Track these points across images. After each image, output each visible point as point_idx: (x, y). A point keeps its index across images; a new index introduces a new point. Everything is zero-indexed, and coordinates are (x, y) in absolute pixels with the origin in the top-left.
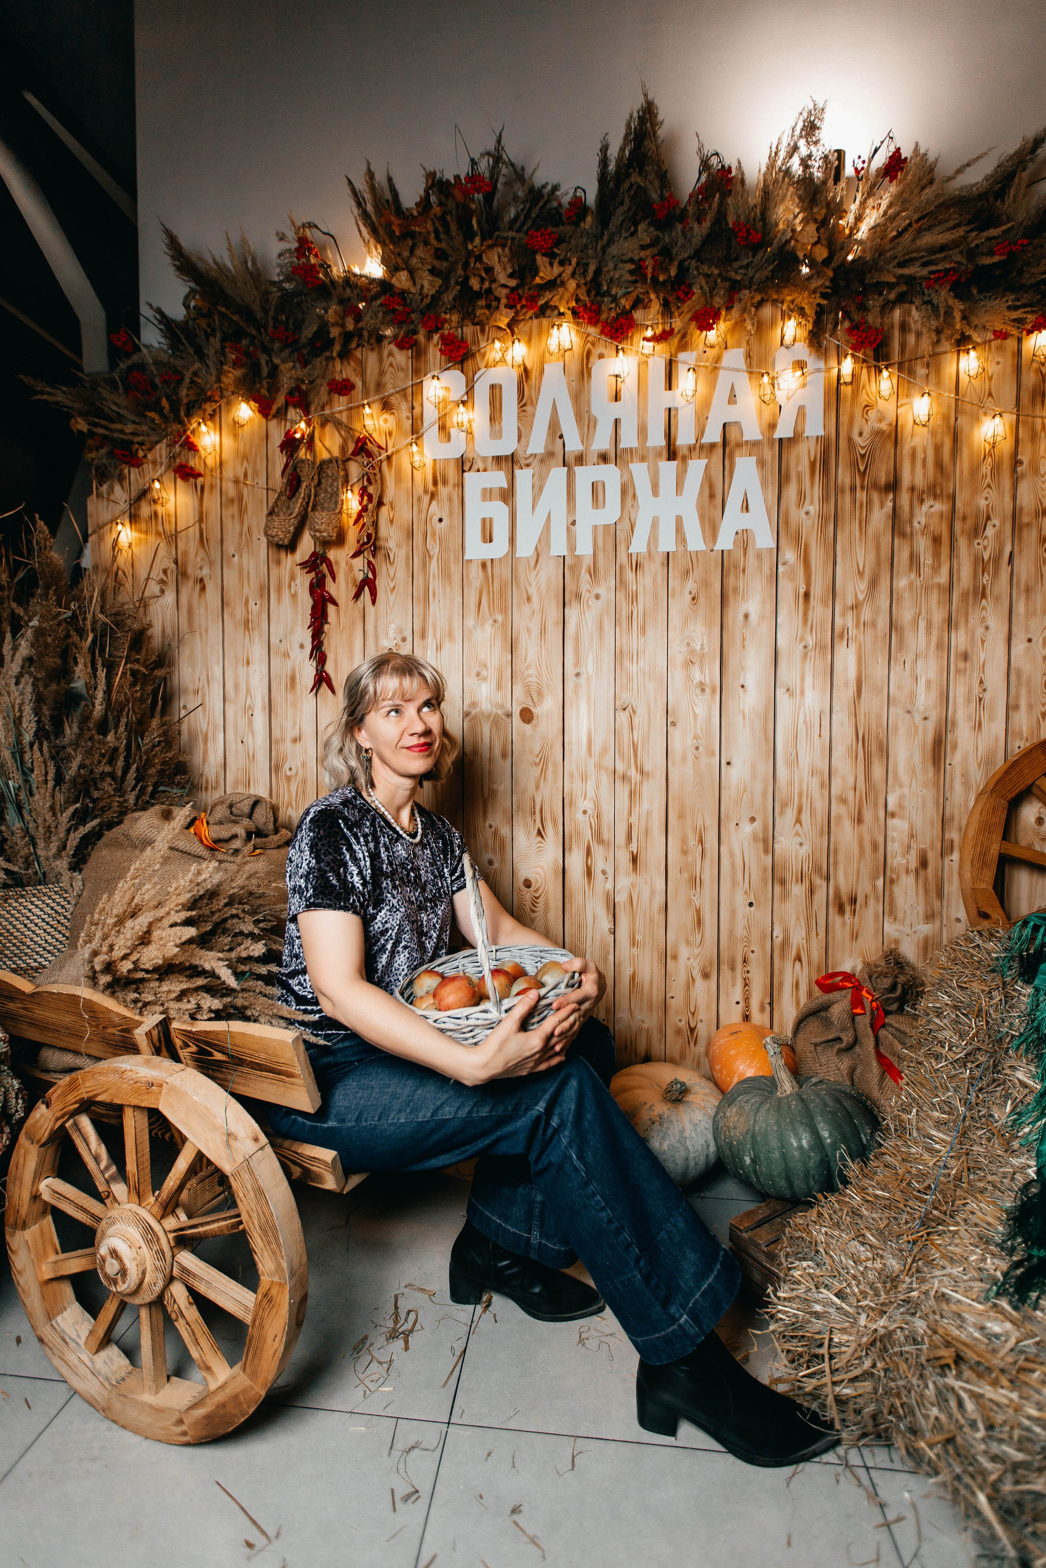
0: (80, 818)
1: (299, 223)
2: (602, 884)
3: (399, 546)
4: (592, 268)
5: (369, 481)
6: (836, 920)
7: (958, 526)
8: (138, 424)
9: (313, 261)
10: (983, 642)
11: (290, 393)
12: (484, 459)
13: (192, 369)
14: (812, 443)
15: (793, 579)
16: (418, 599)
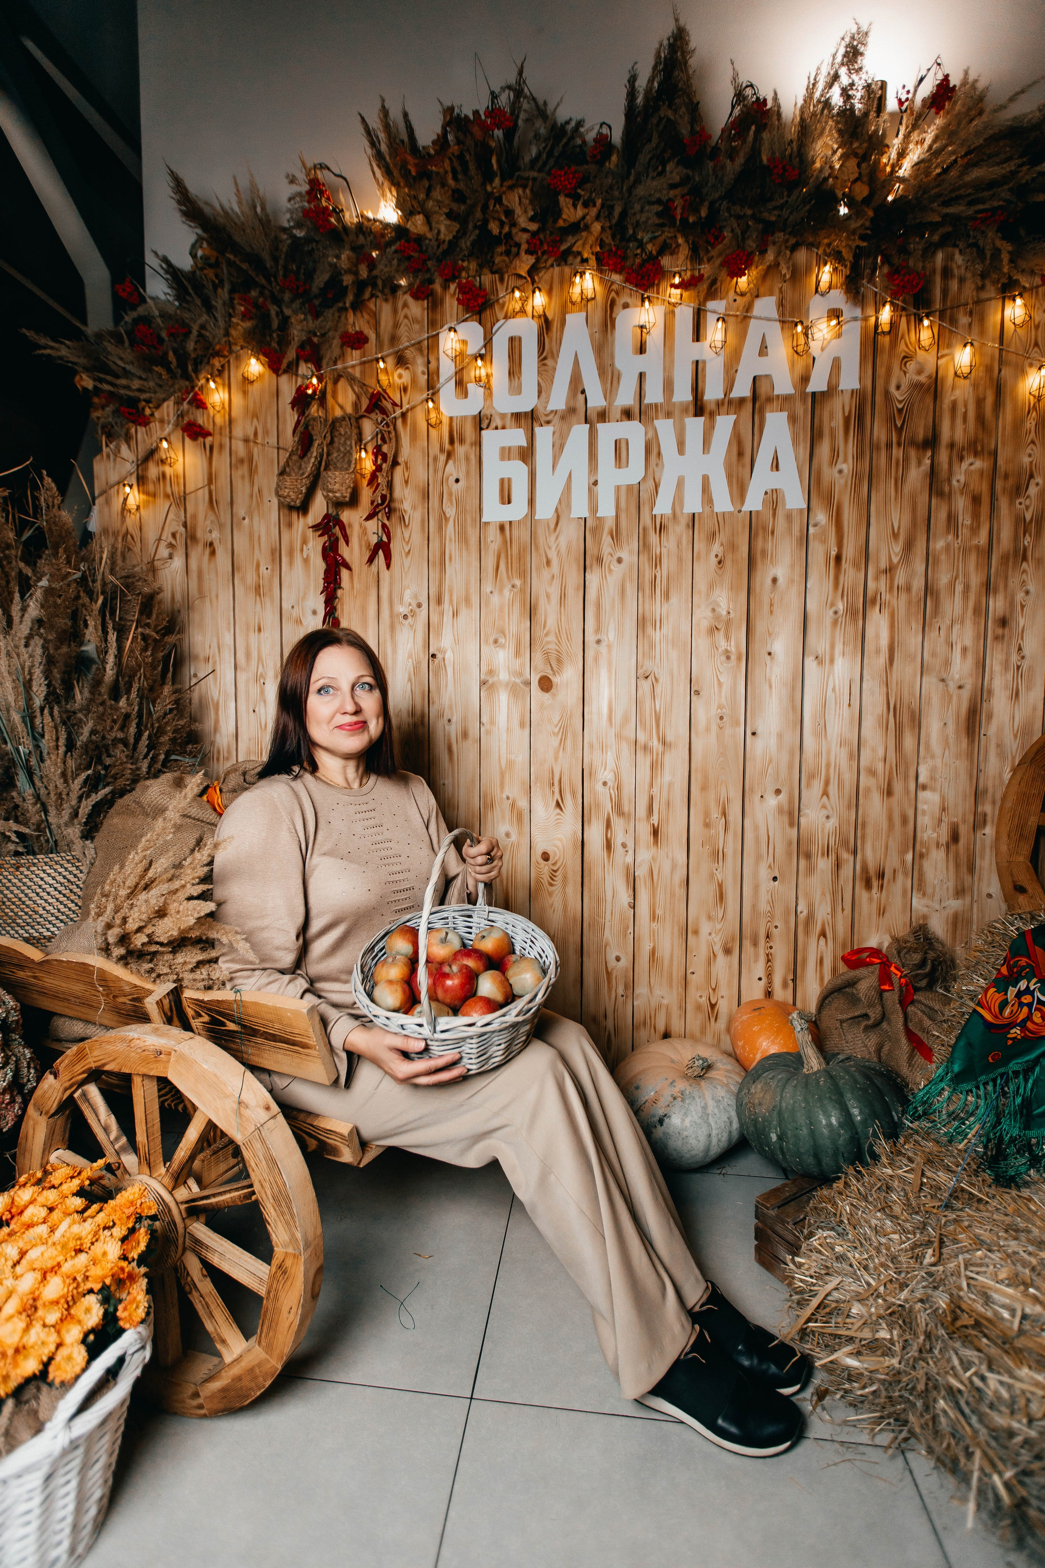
0: (92, 785)
1: (309, 164)
2: (622, 858)
3: (414, 508)
4: (618, 210)
5: (383, 440)
6: (863, 895)
7: (999, 485)
8: (145, 380)
9: (324, 204)
10: (1023, 607)
11: (301, 347)
12: (503, 416)
13: (199, 322)
14: (847, 397)
15: (824, 541)
16: (434, 563)
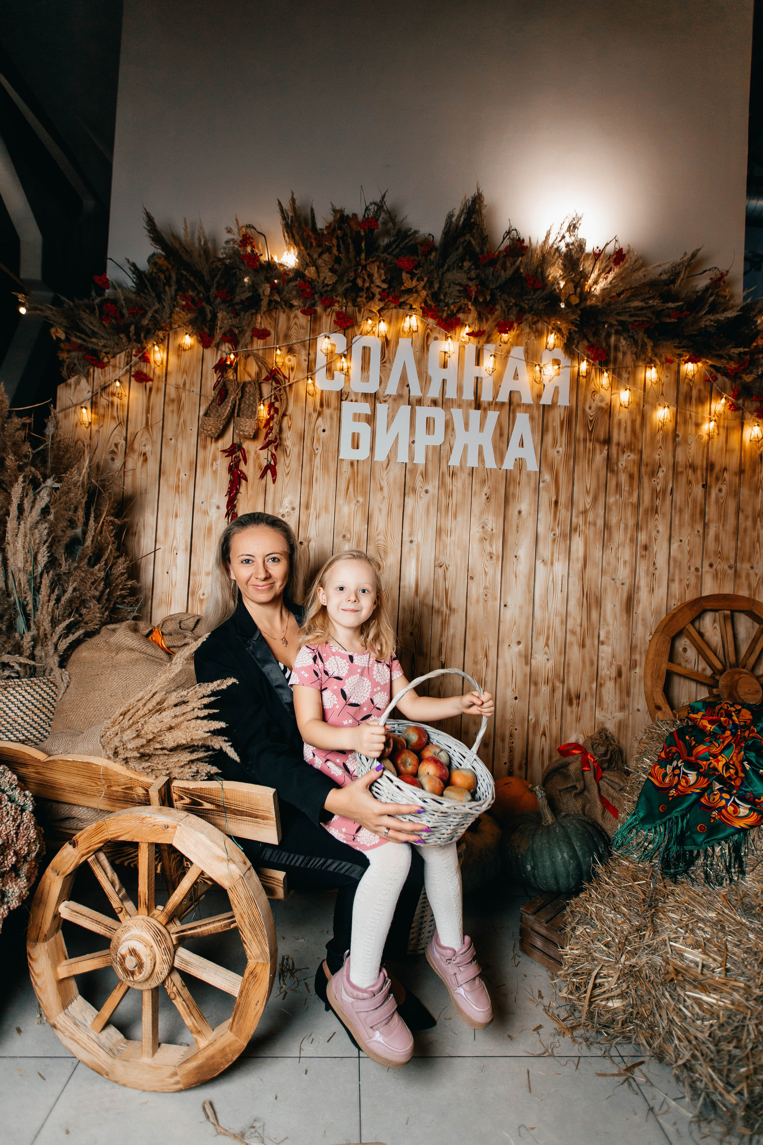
0: (70, 629)
1: (241, 224)
3: (294, 445)
4: (436, 286)
5: (276, 399)
6: (568, 709)
7: (643, 469)
8: (106, 339)
9: (250, 250)
10: (656, 540)
11: (224, 334)
12: (356, 394)
13: (154, 308)
14: (562, 410)
15: (548, 492)
16: (305, 482)
